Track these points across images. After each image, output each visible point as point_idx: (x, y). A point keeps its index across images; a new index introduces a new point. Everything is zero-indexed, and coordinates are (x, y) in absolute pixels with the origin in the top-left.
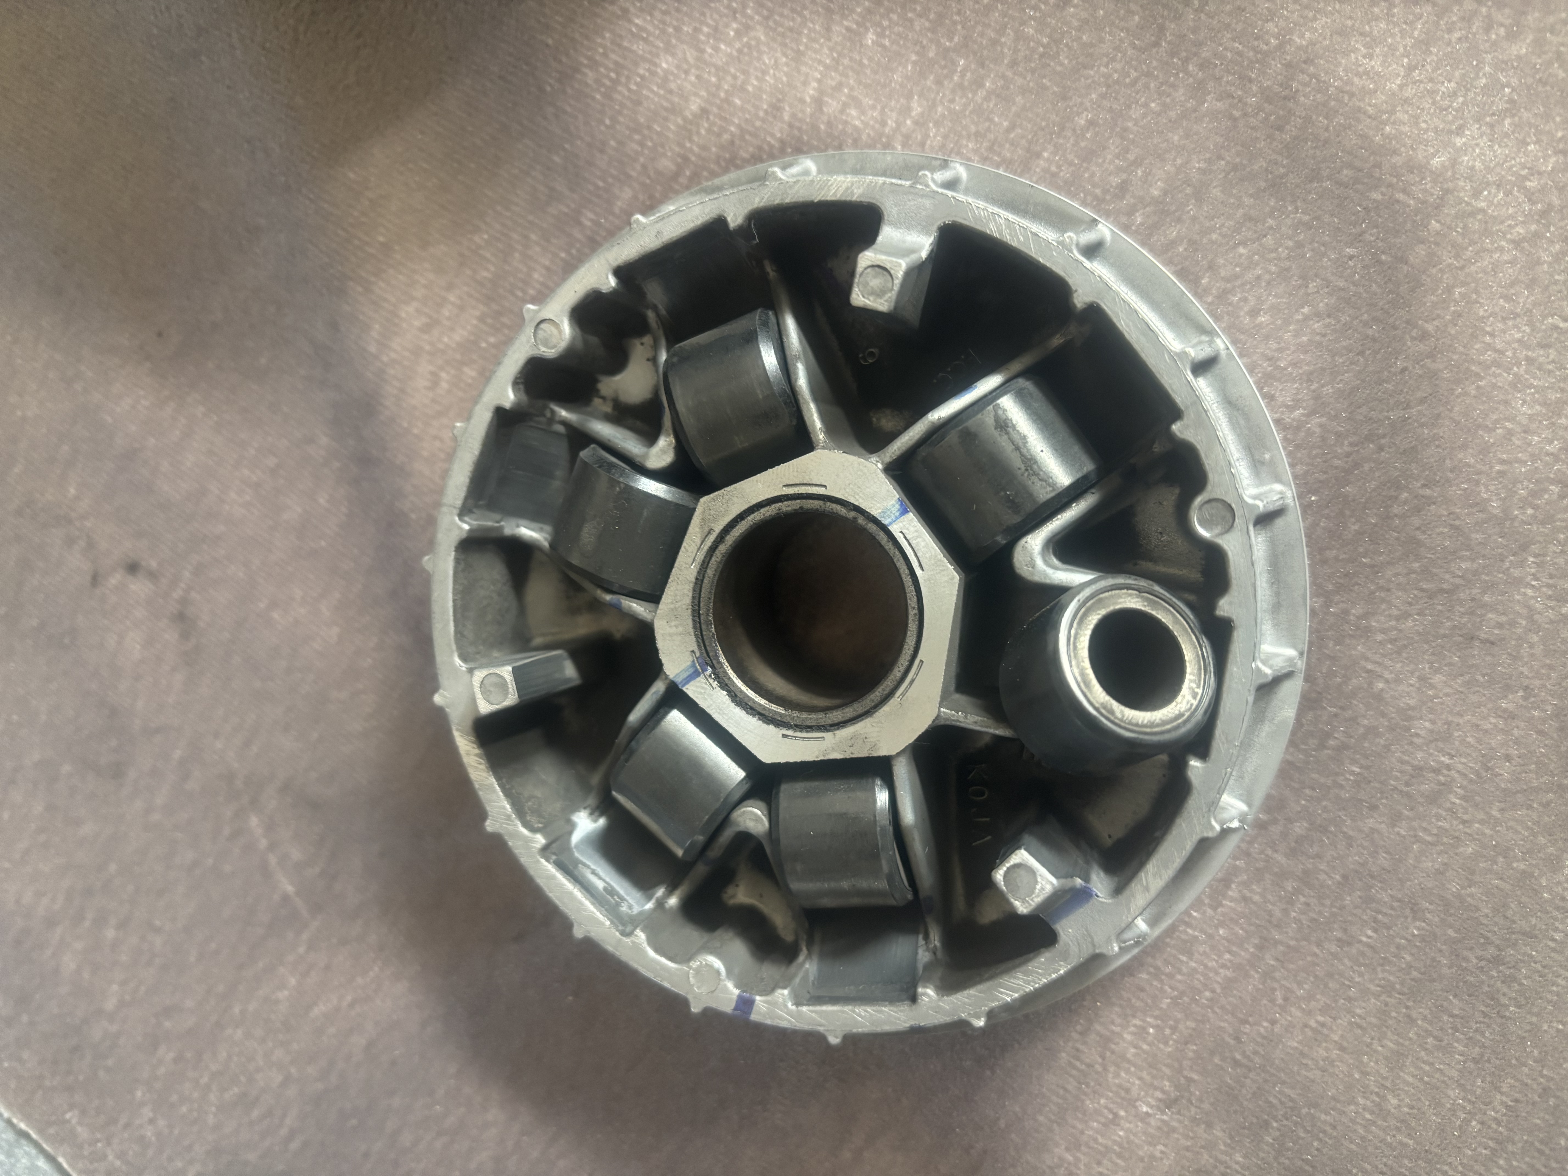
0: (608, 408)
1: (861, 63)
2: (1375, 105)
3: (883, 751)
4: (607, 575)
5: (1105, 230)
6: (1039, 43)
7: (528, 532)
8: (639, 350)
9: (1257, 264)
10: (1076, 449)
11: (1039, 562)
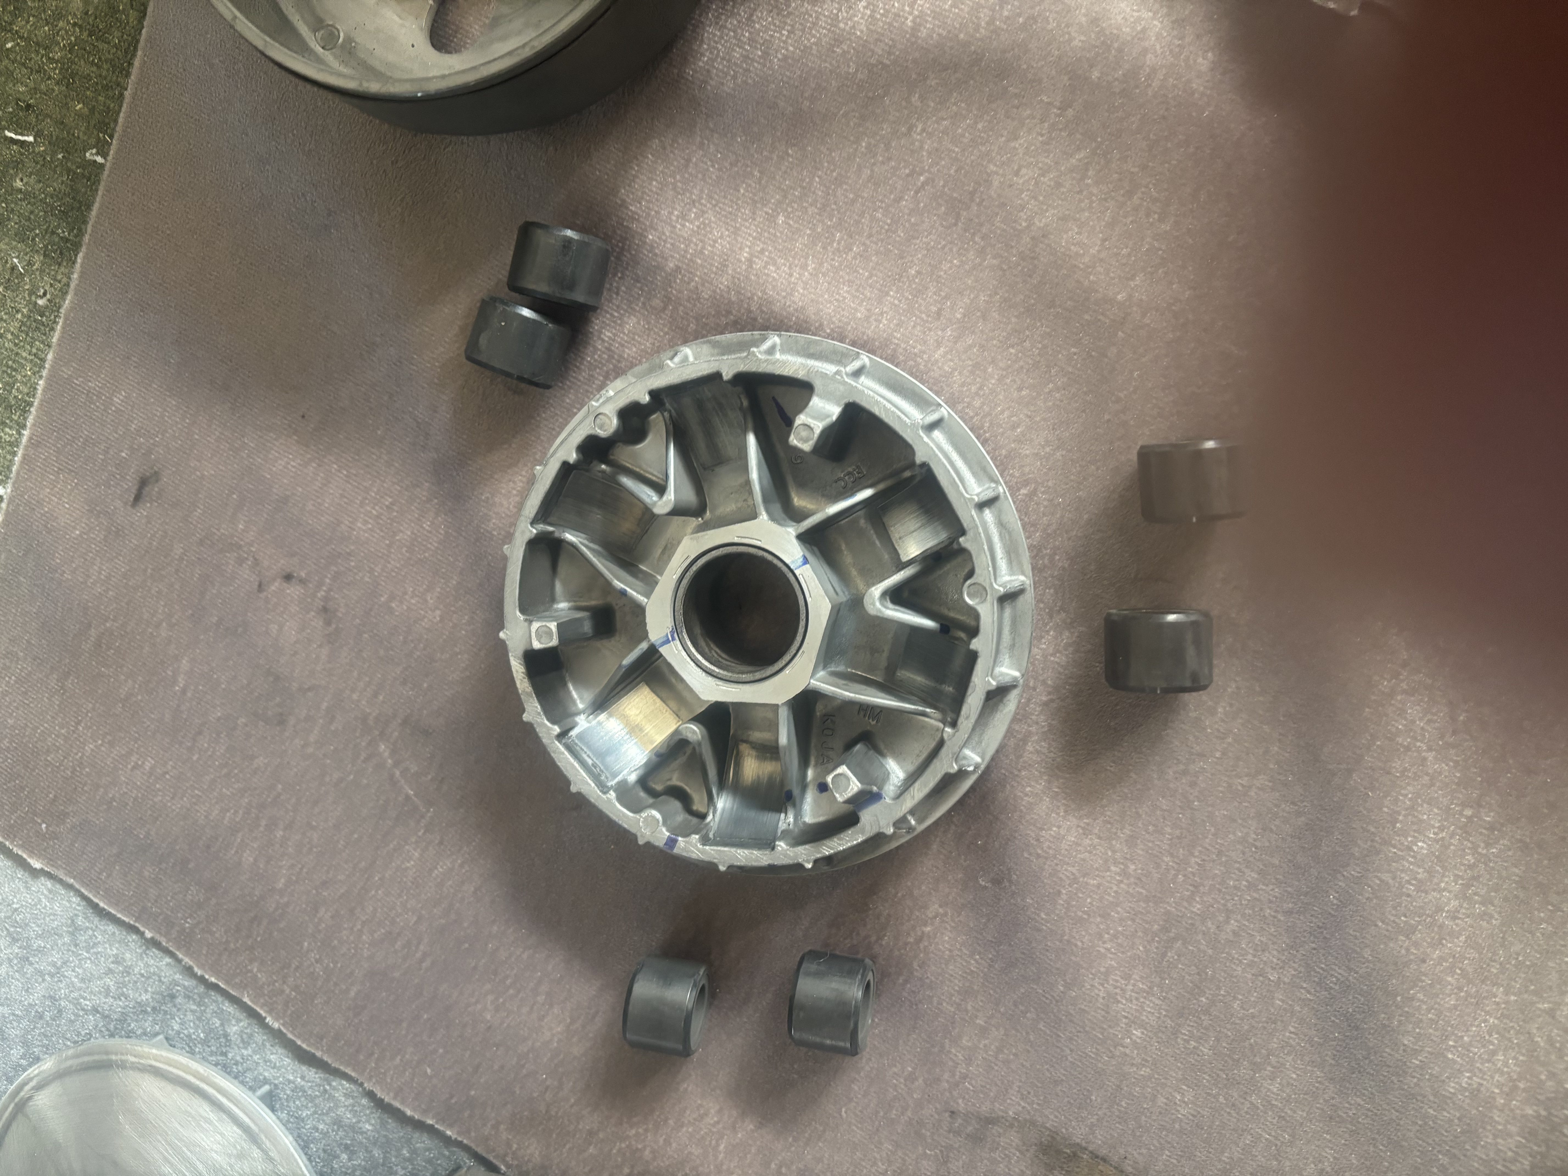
1: (775, 235)
2: (1083, 263)
6: (885, 223)
7: (568, 537)
9: (1021, 358)
11: (877, 604)
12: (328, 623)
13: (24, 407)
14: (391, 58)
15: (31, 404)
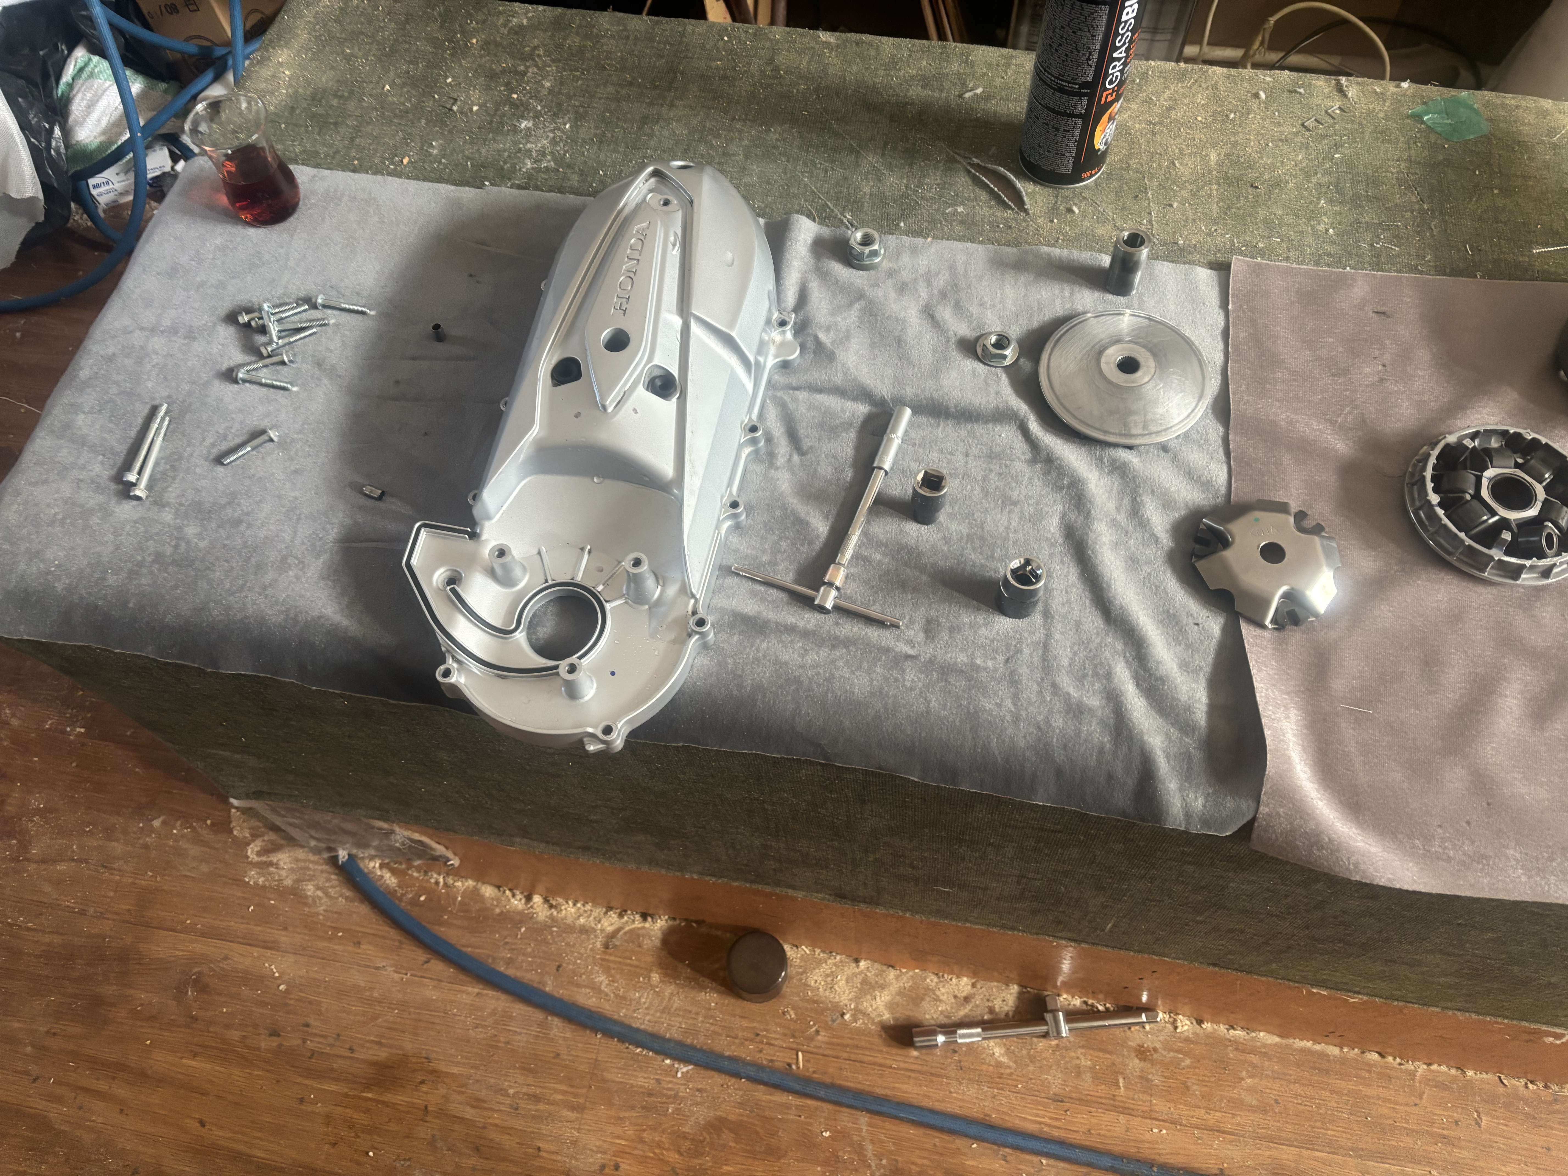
3: (1498, 513)
12: (1377, 382)
13: (1381, 270)
15: (1384, 272)
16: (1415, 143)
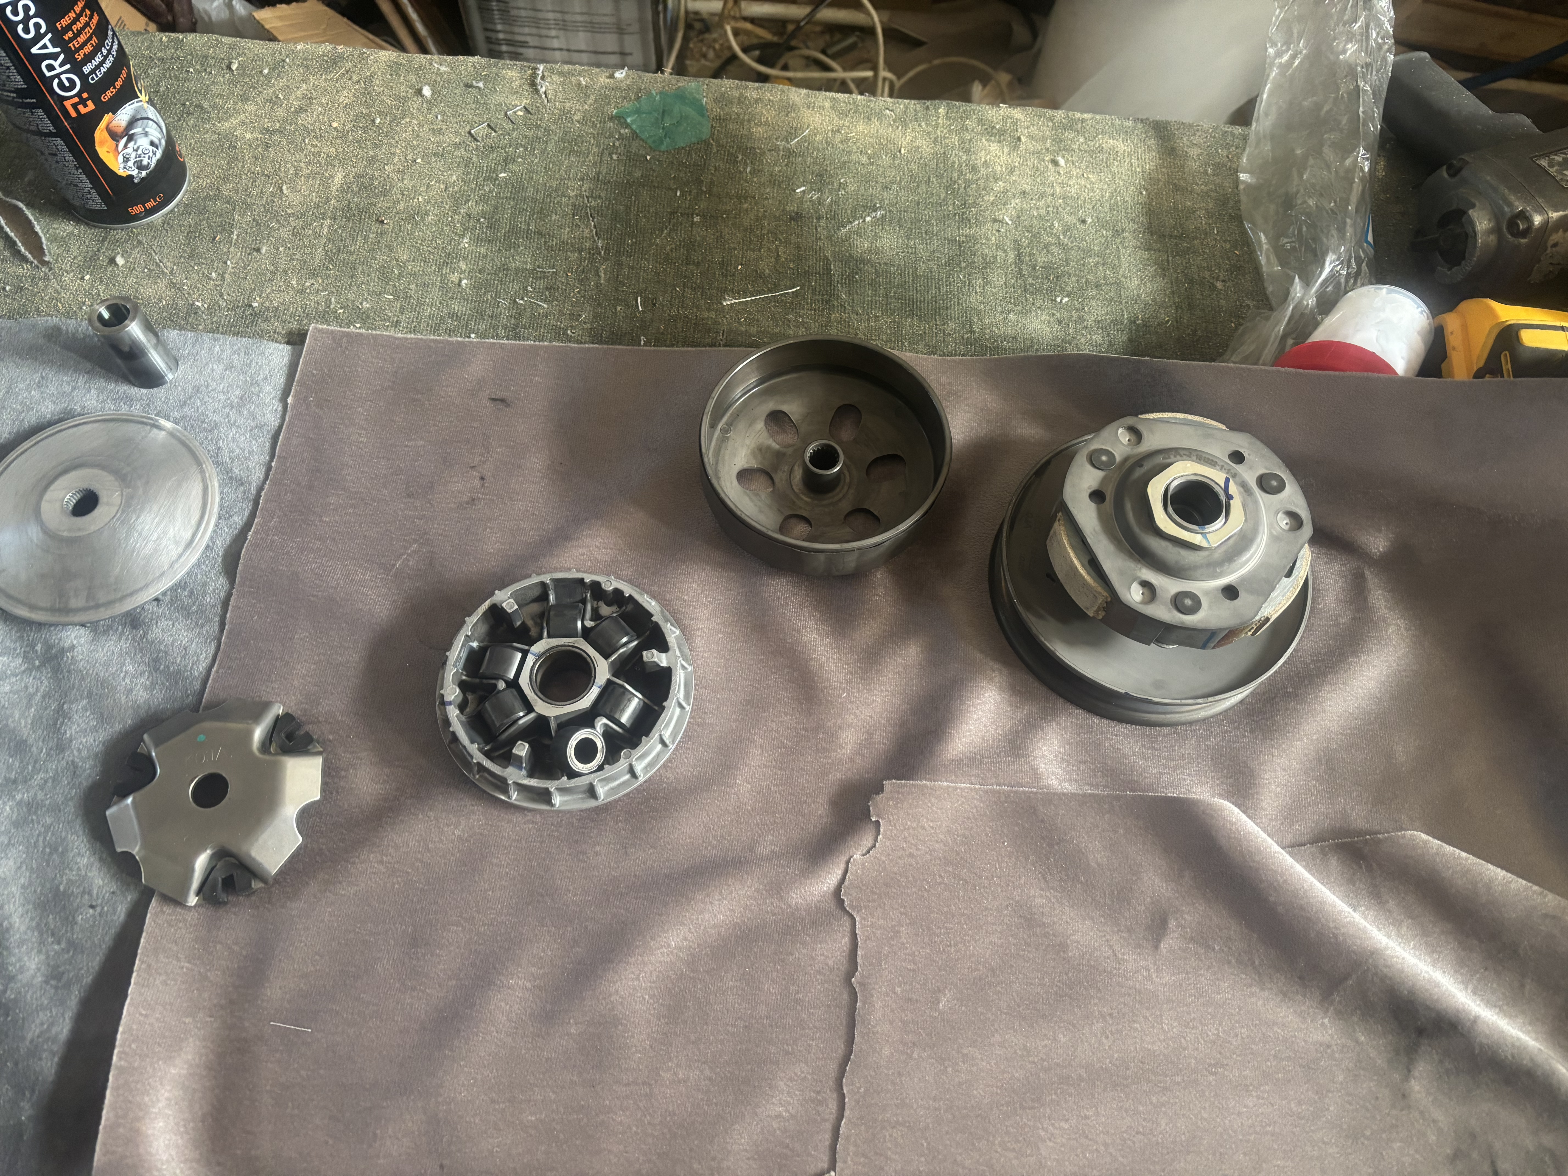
0: (595, 606)
2: (746, 761)
3: (535, 708)
4: (551, 623)
5: (688, 708)
7: (552, 597)
8: (614, 608)
10: (631, 721)
11: (600, 723)
12: (467, 503)
13: (517, 337)
14: (727, 458)
15: (520, 340)
16: (610, 154)
